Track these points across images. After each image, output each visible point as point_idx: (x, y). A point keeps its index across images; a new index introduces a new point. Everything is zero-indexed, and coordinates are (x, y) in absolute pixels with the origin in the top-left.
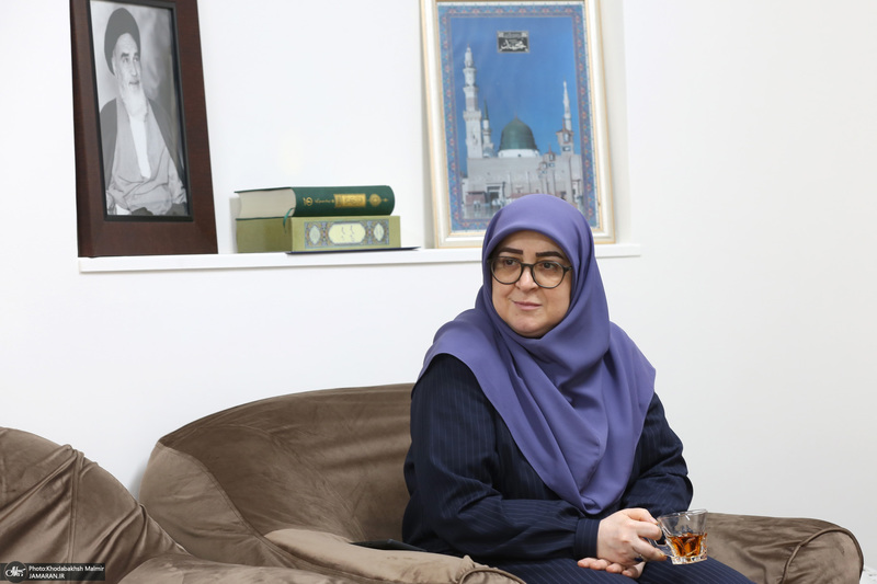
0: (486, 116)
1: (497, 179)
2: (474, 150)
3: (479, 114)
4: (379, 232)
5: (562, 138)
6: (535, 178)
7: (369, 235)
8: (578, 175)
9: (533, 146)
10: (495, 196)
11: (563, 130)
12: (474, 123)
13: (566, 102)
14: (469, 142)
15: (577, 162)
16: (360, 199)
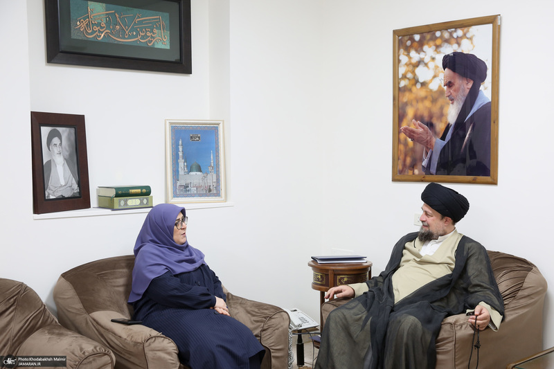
0: (186, 161)
1: (188, 181)
2: (181, 172)
3: (183, 161)
4: (145, 201)
5: (210, 168)
6: (201, 181)
7: (142, 202)
8: (215, 180)
9: (201, 171)
10: (188, 187)
11: (210, 166)
12: (182, 163)
13: (212, 157)
14: (180, 169)
15: (215, 176)
16: (139, 190)
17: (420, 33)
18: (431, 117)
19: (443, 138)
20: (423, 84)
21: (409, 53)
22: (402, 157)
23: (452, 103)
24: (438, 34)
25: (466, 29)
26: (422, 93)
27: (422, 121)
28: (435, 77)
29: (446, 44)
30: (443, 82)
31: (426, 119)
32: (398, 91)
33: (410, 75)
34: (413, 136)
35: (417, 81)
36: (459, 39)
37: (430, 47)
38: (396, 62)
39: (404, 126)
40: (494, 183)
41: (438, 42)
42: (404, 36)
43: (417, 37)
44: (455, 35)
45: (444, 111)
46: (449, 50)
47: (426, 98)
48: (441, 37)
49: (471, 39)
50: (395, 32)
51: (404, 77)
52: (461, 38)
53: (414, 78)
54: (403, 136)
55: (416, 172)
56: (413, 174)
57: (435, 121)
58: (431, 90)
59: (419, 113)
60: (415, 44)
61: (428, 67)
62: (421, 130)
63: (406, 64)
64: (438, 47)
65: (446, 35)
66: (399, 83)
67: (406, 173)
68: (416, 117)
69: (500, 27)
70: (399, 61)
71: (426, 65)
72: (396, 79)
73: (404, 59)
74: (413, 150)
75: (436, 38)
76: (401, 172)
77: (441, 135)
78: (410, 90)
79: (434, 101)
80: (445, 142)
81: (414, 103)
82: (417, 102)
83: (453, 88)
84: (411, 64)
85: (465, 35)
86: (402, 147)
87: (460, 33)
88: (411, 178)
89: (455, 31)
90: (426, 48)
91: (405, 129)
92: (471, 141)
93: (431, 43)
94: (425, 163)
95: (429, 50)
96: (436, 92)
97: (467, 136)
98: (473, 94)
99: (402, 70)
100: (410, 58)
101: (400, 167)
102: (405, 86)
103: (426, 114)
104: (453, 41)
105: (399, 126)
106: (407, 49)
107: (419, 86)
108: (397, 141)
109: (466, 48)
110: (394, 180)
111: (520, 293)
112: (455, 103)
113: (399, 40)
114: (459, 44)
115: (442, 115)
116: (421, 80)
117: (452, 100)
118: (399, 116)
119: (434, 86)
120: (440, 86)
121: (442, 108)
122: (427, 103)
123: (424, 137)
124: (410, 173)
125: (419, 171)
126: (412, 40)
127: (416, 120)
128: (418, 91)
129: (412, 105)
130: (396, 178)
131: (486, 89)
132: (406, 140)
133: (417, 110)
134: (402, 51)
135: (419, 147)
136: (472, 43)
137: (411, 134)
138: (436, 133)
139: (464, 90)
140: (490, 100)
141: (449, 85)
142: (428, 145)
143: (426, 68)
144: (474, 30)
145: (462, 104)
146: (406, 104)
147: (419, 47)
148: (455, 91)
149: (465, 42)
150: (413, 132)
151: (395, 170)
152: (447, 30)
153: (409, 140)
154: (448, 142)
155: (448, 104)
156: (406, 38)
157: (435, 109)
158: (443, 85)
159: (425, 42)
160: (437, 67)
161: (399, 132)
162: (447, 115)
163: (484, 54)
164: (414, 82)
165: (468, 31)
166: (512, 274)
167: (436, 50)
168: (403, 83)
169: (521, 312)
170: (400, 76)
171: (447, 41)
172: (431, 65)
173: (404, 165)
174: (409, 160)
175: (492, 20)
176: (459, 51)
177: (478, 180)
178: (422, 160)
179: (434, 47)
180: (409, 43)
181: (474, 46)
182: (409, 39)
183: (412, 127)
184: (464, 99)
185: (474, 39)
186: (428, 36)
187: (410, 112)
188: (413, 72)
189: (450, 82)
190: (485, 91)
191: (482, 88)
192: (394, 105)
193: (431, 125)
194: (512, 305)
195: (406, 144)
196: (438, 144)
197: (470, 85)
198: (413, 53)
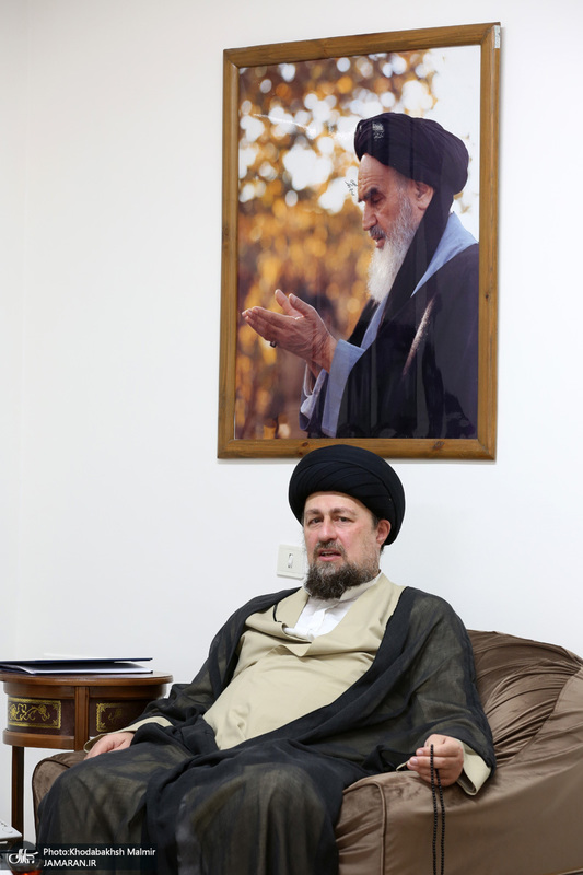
17: (298, 62)
18: (324, 282)
19: (356, 339)
20: (305, 195)
21: (266, 112)
22: (245, 392)
23: (381, 247)
24: (343, 64)
25: (414, 56)
26: (302, 219)
27: (301, 293)
28: (334, 176)
29: (364, 93)
30: (356, 190)
31: (312, 288)
32: (238, 214)
33: (268, 171)
34: (275, 332)
35: (288, 187)
36: (397, 82)
37: (322, 97)
38: (232, 135)
39: (252, 306)
40: (488, 455)
41: (344, 85)
42: (251, 66)
43: (288, 72)
44: (387, 70)
45: (360, 267)
46: (370, 106)
47: (311, 231)
48: (352, 73)
49: (427, 81)
50: (229, 55)
51: (253, 173)
52: (404, 77)
53: (280, 178)
54: (248, 333)
55: (284, 430)
56: (277, 435)
57: (334, 293)
58: (325, 212)
59: (292, 272)
60: (284, 89)
61: (317, 151)
62: (297, 317)
63: (259, 141)
64: (342, 99)
65: (365, 68)
66: (239, 192)
67: (258, 436)
68: (286, 283)
69: (499, 53)
70: (240, 133)
71: (312, 144)
72: (231, 181)
73: (252, 126)
74: (276, 372)
75: (340, 75)
76: (244, 432)
77: (350, 331)
78: (269, 211)
79: (332, 240)
80: (362, 350)
81: (280, 245)
82: (288, 242)
83: (383, 206)
84: (271, 140)
85: (412, 69)
86: (245, 364)
87: (399, 64)
88: (270, 448)
89: (388, 60)
90: (311, 100)
91: (256, 316)
92: (428, 346)
93: (326, 88)
94: (306, 407)
95: (319, 106)
96: (338, 216)
97: (419, 333)
98: (435, 222)
99: (247, 157)
100: (269, 125)
101: (241, 419)
102: (255, 200)
103: (311, 275)
104: (382, 85)
105: (240, 306)
106: (262, 104)
107: (292, 199)
108: (231, 348)
109: (414, 103)
110: (224, 454)
111: (548, 727)
112: (388, 245)
113: (241, 79)
114: (397, 94)
115: (353, 278)
116: (299, 184)
117: (380, 237)
118: (239, 279)
119: (333, 200)
120: (348, 202)
121: (353, 260)
122: (315, 247)
123: (307, 335)
124: (269, 433)
125: (293, 430)
126: (277, 79)
127: (286, 291)
128: (290, 213)
129: (273, 250)
130: (230, 448)
131: (465, 209)
132: (256, 344)
133: (288, 263)
134: (247, 105)
135: (292, 363)
136: (430, 92)
137: (270, 328)
138: (336, 325)
139: (410, 213)
140: (476, 239)
141: (373, 197)
142: (315, 357)
143: (310, 153)
144: (434, 58)
145: (404, 249)
146: (258, 247)
147: (294, 97)
148: (387, 213)
149: (412, 89)
150: (278, 323)
151: (228, 426)
152: (366, 55)
153: (266, 344)
154: (369, 351)
155: (370, 248)
156: (259, 72)
157: (336, 263)
158: (355, 199)
159: (310, 84)
160: (339, 151)
161: (239, 324)
162: (367, 277)
163: (461, 122)
164: (278, 188)
165: (420, 61)
166: (528, 683)
167: (337, 107)
168: (249, 193)
169: (550, 772)
170: (243, 172)
171: (367, 84)
172: (325, 145)
173: (251, 412)
174: (264, 400)
175: (478, 35)
176: (398, 110)
177: (445, 450)
178: (299, 398)
179: (332, 99)
180: (266, 85)
181: (435, 100)
182: (268, 76)
183: (274, 310)
184: (409, 235)
185: (436, 82)
186: (318, 70)
187: (269, 269)
188: (278, 163)
189: (374, 192)
190: (465, 215)
191: (455, 207)
192: (225, 248)
193: (323, 304)
194: (528, 756)
195: (256, 355)
196: (344, 353)
197: (426, 200)
198: (278, 114)
